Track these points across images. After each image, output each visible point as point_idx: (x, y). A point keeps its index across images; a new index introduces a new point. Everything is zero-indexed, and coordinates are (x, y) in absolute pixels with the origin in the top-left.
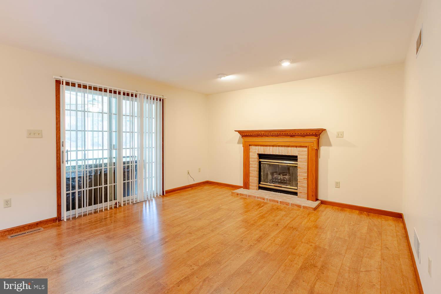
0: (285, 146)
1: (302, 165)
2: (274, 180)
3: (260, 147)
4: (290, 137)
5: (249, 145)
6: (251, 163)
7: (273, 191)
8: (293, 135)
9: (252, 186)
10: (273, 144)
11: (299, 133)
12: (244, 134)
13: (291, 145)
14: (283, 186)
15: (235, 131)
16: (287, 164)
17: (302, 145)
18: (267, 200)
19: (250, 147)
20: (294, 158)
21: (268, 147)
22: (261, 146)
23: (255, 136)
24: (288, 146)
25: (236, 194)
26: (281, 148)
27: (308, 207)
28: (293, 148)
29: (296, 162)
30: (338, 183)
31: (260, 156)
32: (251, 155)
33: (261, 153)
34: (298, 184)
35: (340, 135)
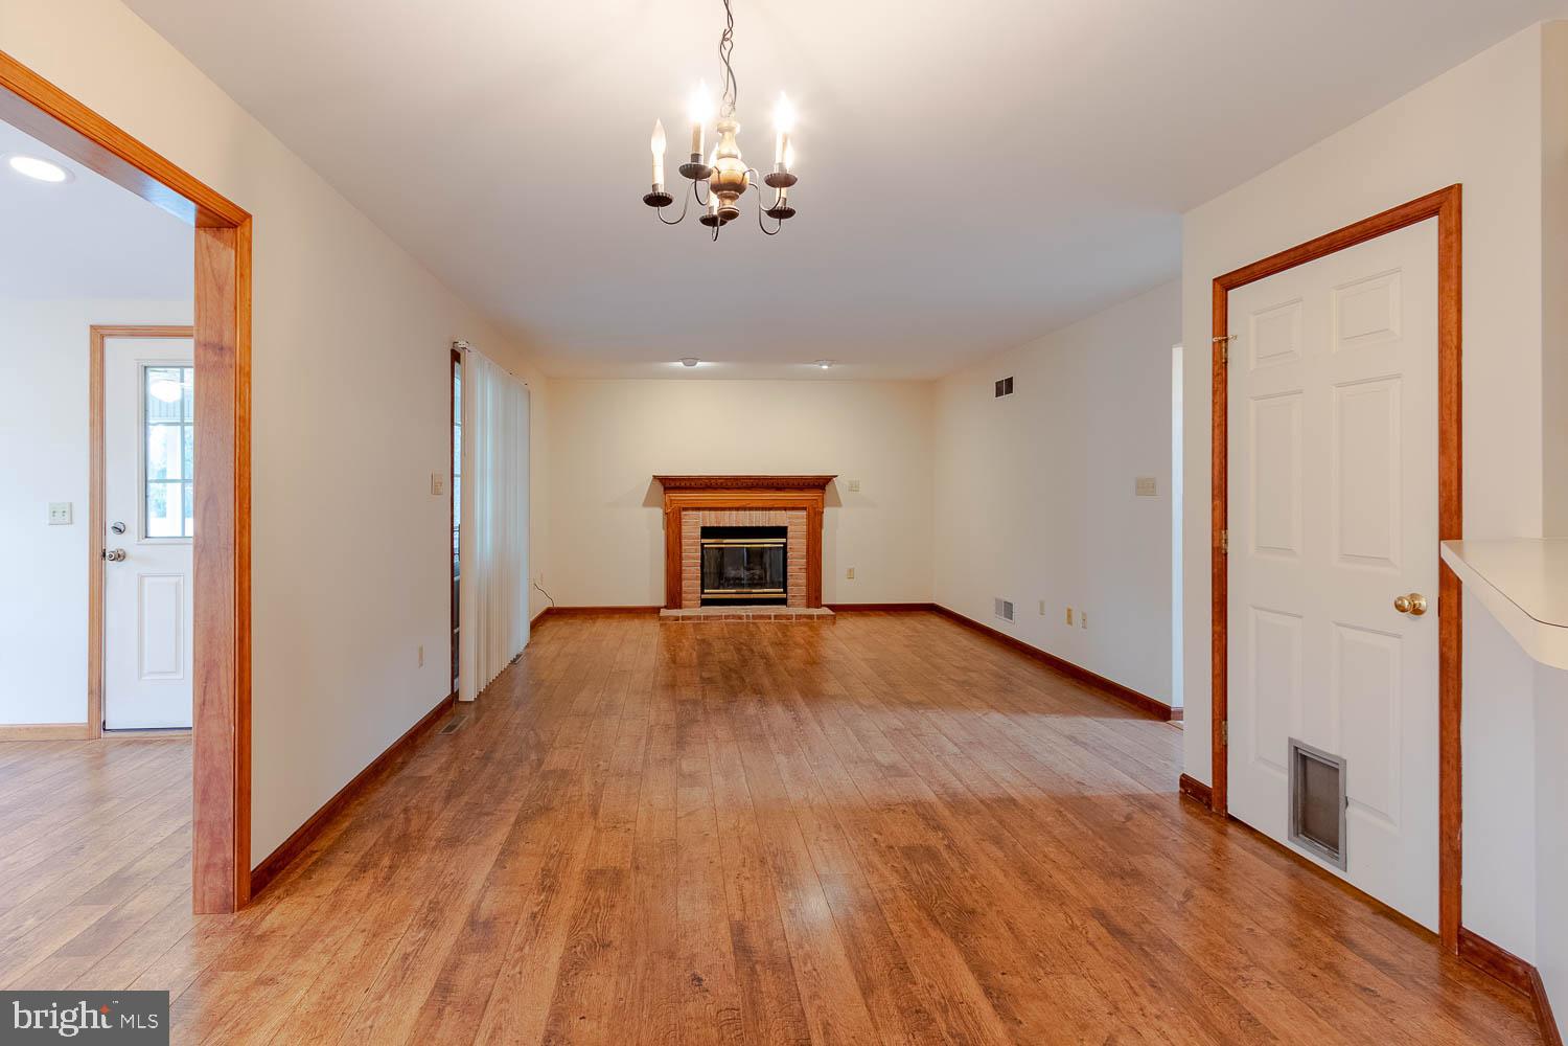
0: (763, 509)
1: (797, 543)
3: (707, 512)
4: (776, 491)
5: (682, 508)
6: (684, 550)
8: (782, 487)
9: (690, 600)
10: (737, 505)
11: (795, 482)
12: (669, 484)
13: (775, 506)
14: (754, 591)
15: (652, 477)
17: (797, 506)
19: (684, 513)
20: (781, 532)
21: (728, 512)
22: (711, 509)
23: (700, 488)
24: (770, 509)
26: (753, 513)
28: (779, 512)
29: (784, 540)
30: (851, 571)
31: (707, 532)
32: (685, 530)
33: (708, 525)
34: (790, 581)
35: (854, 487)
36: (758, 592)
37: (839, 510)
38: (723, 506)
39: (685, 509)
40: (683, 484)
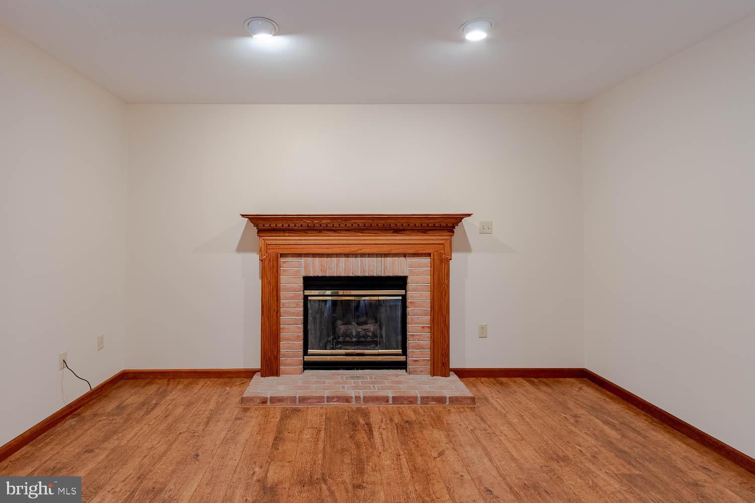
0: (377, 254)
1: (419, 296)
2: (341, 339)
3: (310, 260)
4: (394, 232)
5: (281, 254)
6: (284, 304)
7: (344, 369)
8: (401, 228)
9: (290, 365)
10: (347, 250)
11: (418, 223)
12: (266, 226)
13: (393, 252)
14: (367, 351)
15: (243, 216)
16: (376, 298)
17: (419, 252)
18: (356, 400)
19: (282, 260)
20: (400, 282)
21: (335, 260)
22: (314, 255)
23: (301, 230)
24: (386, 255)
25: (258, 401)
26: (367, 260)
27: (462, 398)
28: (396, 259)
29: (402, 292)
30: (483, 329)
31: (310, 282)
32: (284, 280)
33: (311, 275)
34: (410, 342)
35: (486, 229)
36: (372, 353)
37: (470, 256)
38: (330, 251)
39: (282, 255)
40: (280, 225)
